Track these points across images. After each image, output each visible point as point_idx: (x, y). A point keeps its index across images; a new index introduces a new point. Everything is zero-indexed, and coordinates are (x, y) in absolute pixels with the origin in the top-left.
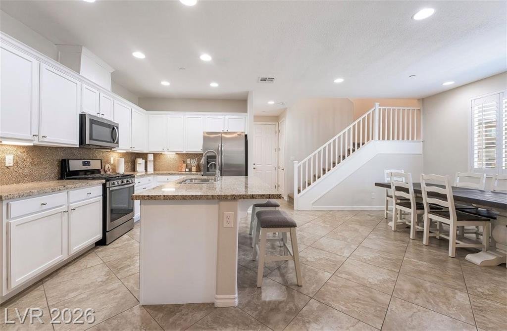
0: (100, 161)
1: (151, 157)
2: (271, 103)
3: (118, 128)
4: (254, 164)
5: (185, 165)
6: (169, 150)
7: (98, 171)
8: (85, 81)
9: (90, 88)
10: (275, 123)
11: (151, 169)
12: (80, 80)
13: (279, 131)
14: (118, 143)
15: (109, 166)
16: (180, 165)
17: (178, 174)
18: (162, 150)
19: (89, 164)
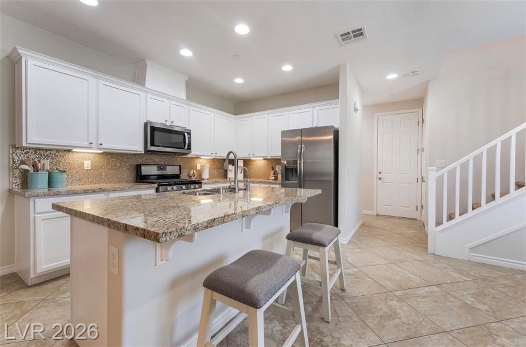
0: (178, 167)
1: (241, 164)
2: (392, 76)
3: (189, 134)
4: (380, 173)
5: (273, 171)
6: (255, 156)
7: (178, 176)
8: (150, 92)
9: (154, 97)
10: (417, 110)
11: (240, 176)
12: (145, 92)
13: (423, 121)
14: (189, 148)
15: (195, 172)
16: (269, 172)
17: (265, 183)
18: (248, 156)
19: (164, 169)
